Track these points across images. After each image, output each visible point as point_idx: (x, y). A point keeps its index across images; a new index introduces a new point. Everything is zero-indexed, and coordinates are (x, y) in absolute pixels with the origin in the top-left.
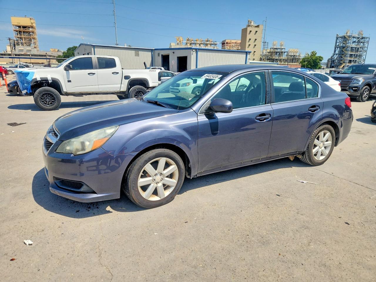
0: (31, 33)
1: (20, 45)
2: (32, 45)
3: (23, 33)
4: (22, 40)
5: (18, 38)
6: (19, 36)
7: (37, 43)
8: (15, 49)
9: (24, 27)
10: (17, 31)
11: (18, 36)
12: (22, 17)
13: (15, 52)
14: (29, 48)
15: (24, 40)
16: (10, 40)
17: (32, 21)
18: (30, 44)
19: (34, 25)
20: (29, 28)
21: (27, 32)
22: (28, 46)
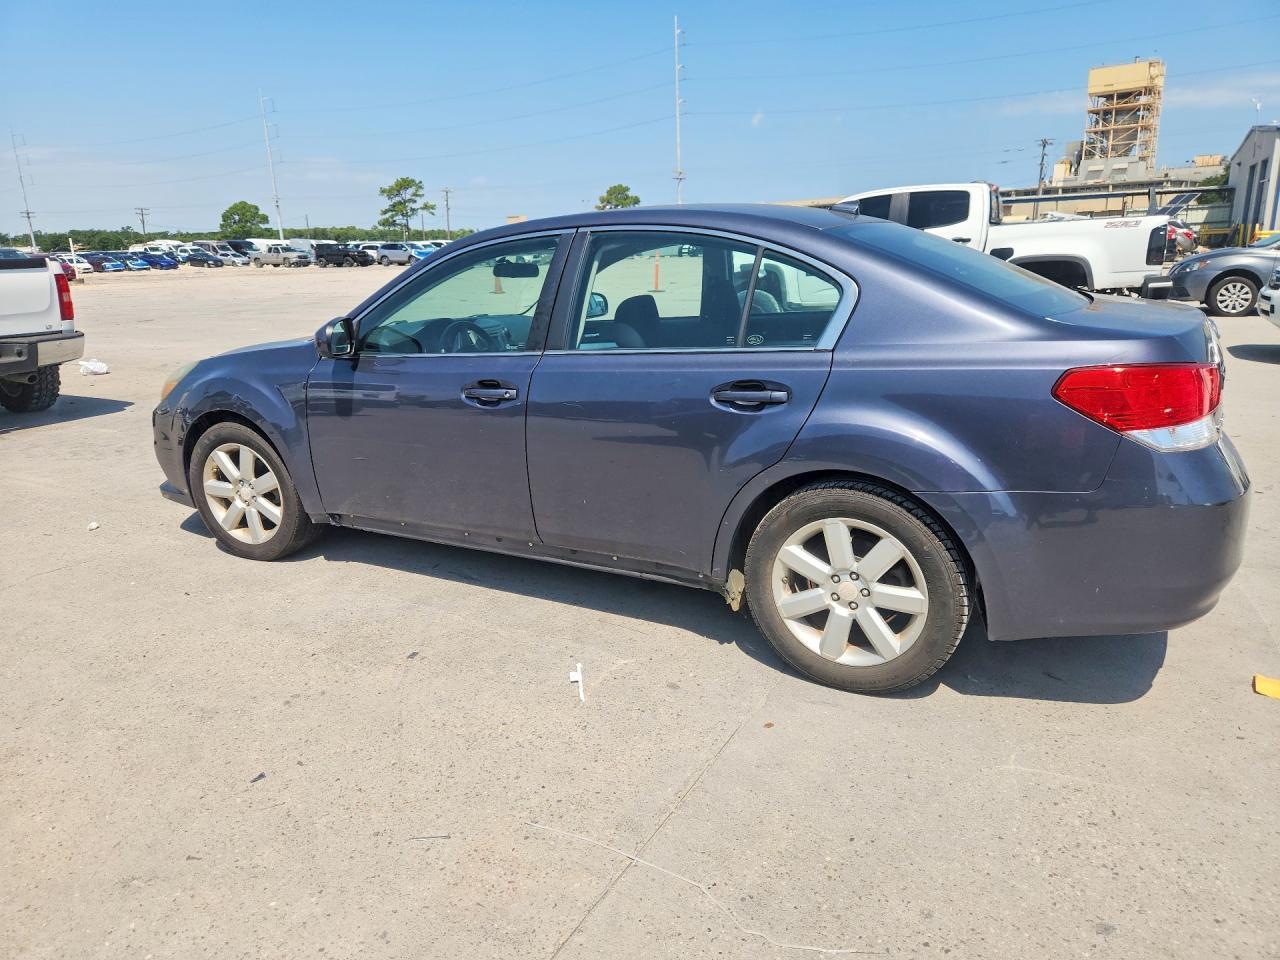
0: (1141, 113)
1: (1097, 157)
2: (1137, 152)
3: (1116, 115)
4: (1107, 139)
5: (1096, 133)
6: (1100, 128)
7: (1155, 143)
8: (1076, 170)
9: (1123, 96)
10: (1097, 113)
11: (1097, 129)
12: (1126, 62)
13: (1076, 180)
14: (1121, 163)
15: (1111, 137)
16: (1044, 146)
17: (1154, 71)
18: (1130, 150)
19: (1160, 82)
20: (1140, 94)
21: (1128, 110)
22: (1120, 156)
